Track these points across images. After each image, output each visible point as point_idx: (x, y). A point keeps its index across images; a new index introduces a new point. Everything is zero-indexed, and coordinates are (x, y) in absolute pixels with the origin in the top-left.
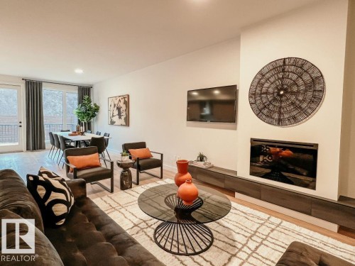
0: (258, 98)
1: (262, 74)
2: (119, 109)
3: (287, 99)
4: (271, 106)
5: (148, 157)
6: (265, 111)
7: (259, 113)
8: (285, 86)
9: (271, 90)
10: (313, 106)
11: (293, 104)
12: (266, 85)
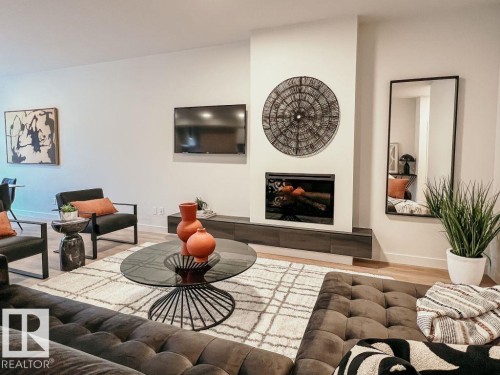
0: (273, 123)
1: (277, 93)
2: (34, 134)
3: (305, 125)
4: (288, 134)
5: (112, 212)
6: (282, 139)
7: (275, 142)
8: (303, 110)
9: (287, 113)
10: (329, 133)
11: (310, 130)
12: (282, 107)
